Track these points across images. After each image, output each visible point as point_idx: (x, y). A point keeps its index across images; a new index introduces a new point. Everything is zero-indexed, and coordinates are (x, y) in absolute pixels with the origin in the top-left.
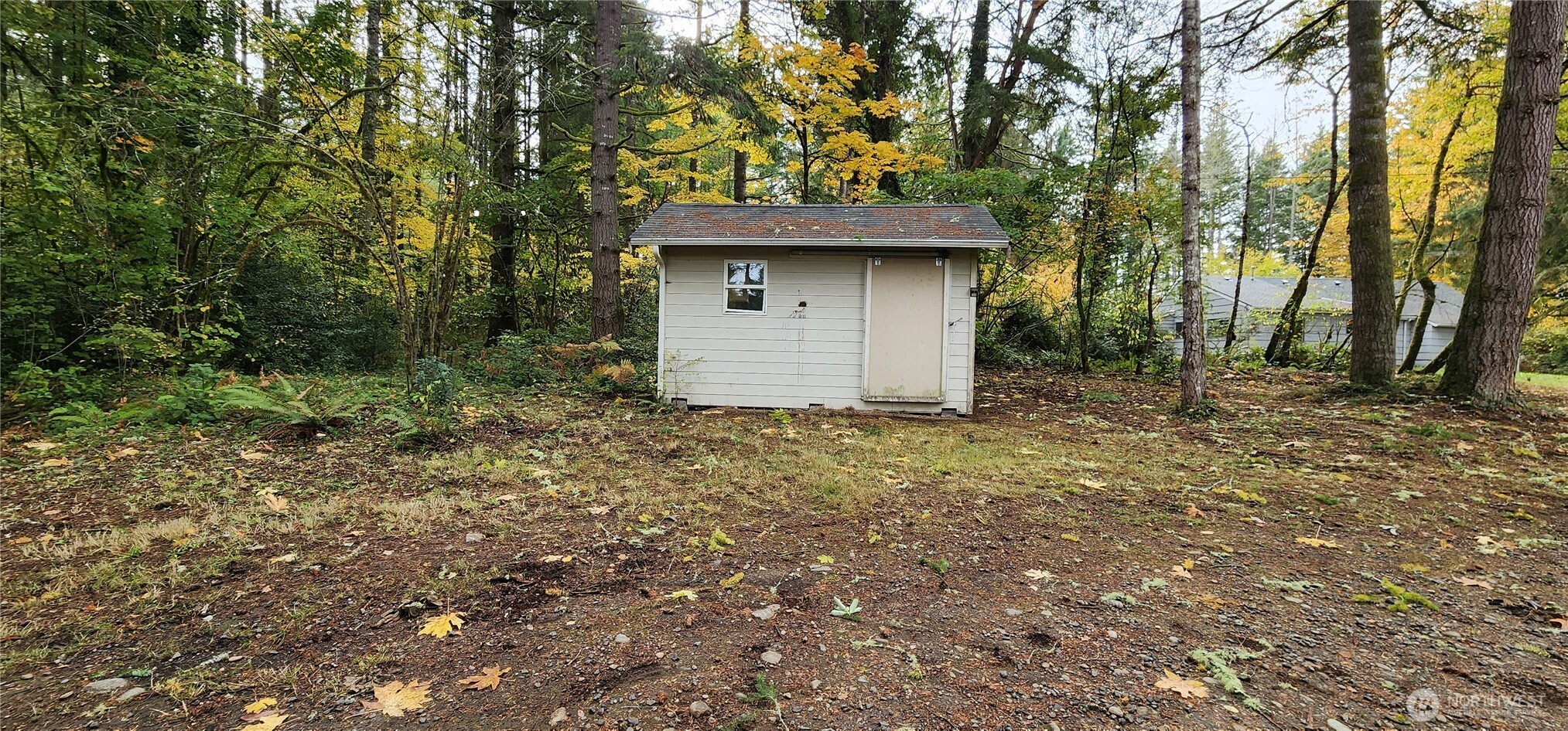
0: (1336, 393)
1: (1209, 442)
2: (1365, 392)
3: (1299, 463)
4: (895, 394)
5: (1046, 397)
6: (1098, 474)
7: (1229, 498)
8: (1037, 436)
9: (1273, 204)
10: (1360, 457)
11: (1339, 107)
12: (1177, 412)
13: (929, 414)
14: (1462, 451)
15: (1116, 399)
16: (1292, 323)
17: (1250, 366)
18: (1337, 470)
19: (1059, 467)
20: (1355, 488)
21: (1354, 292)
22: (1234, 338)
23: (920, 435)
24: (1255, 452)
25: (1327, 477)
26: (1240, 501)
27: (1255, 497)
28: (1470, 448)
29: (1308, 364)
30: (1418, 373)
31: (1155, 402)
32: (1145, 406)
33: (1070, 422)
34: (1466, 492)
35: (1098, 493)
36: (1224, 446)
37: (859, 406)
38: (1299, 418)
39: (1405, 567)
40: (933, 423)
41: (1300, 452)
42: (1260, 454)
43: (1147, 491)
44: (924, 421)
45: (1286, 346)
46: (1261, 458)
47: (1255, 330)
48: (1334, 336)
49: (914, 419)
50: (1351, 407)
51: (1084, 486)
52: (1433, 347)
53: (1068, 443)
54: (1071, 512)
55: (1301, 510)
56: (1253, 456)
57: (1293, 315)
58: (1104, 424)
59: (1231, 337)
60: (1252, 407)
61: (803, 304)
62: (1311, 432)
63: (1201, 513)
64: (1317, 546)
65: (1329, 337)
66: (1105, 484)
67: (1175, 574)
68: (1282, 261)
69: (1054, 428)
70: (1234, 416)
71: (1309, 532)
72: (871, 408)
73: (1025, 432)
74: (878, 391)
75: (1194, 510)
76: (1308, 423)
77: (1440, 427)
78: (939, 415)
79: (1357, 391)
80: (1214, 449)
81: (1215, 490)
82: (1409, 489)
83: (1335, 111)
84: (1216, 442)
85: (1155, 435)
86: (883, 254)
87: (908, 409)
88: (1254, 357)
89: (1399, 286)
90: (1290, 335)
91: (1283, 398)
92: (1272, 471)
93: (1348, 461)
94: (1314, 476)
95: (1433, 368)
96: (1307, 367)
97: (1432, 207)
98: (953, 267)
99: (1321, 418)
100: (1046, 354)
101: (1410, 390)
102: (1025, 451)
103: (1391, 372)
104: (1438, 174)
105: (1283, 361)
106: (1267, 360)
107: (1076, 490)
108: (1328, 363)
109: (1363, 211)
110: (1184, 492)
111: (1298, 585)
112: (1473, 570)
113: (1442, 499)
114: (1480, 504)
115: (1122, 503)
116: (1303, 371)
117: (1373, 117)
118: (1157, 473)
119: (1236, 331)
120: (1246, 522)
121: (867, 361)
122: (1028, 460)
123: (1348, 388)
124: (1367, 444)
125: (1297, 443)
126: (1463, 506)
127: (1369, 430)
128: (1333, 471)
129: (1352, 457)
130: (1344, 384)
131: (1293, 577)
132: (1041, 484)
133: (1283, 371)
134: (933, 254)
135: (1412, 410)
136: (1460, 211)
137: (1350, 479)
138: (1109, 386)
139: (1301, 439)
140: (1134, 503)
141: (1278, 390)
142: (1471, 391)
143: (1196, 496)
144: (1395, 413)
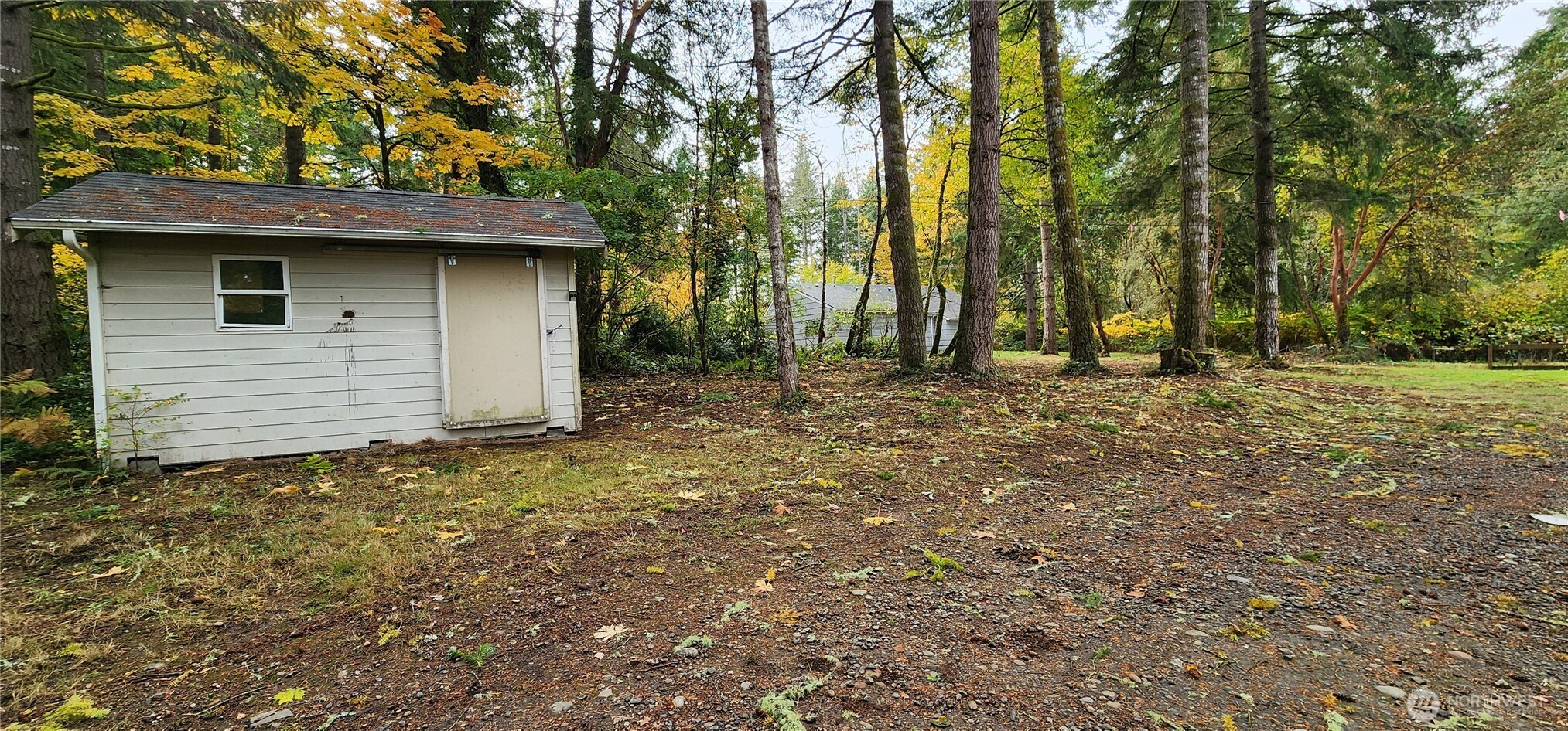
0: (892, 377)
1: (800, 431)
2: (910, 374)
3: (865, 442)
4: (488, 417)
5: (668, 403)
6: (697, 482)
7: (811, 489)
8: (647, 447)
9: (845, 227)
10: (907, 431)
11: (878, 147)
12: (778, 405)
13: (532, 437)
14: (969, 416)
15: (729, 398)
16: (862, 321)
17: (836, 358)
18: (892, 445)
19: (660, 481)
20: (904, 460)
21: (897, 293)
22: (824, 335)
23: (514, 463)
24: (834, 438)
25: (885, 453)
26: (821, 490)
27: (832, 483)
28: (973, 413)
29: (875, 354)
30: (941, 356)
31: (763, 397)
32: (754, 402)
33: (684, 427)
34: (973, 451)
35: (696, 504)
36: (813, 434)
37: (440, 437)
38: (867, 401)
39: (941, 531)
40: (534, 446)
41: (868, 432)
42: (839, 438)
43: (742, 493)
44: (523, 446)
45: (860, 340)
46: (839, 442)
47: (837, 328)
48: (889, 330)
49: (510, 445)
50: (901, 387)
51: (682, 500)
52: (948, 335)
53: (676, 451)
54: (664, 534)
55: (868, 489)
56: (833, 441)
57: (863, 313)
58: (716, 425)
59: (822, 335)
60: (835, 394)
61: (349, 314)
62: (876, 413)
63: (788, 510)
64: (878, 524)
65: (887, 331)
66: (703, 494)
67: (757, 590)
68: (854, 272)
69: (666, 436)
70: (821, 404)
71: (873, 511)
72: (458, 438)
73: (635, 444)
74: (465, 414)
75: (781, 508)
76: (873, 405)
77: (956, 398)
78: (545, 435)
79: (904, 373)
80: (804, 438)
81: (801, 482)
82: (939, 454)
83: (876, 149)
84: (807, 431)
85: (756, 431)
86: (459, 251)
87: (506, 433)
88: (837, 351)
89: (924, 291)
90: (862, 331)
91: (857, 383)
92: (846, 454)
93: (900, 435)
94: (877, 454)
95: (948, 352)
96: (874, 356)
97: (939, 231)
98: (546, 267)
99: (882, 399)
100: (672, 359)
101: (936, 371)
102: (630, 467)
103: (924, 357)
104: (940, 205)
105: (858, 353)
106: (848, 352)
107: (672, 506)
108: (887, 352)
109: (898, 228)
110: (775, 488)
111: (863, 574)
112: (983, 522)
113: (960, 459)
114: (982, 460)
115: (718, 513)
116: (872, 360)
117: (898, 152)
118: (753, 473)
119: (825, 330)
120: (825, 511)
121: (446, 381)
122: (629, 478)
123: (899, 372)
124: (912, 419)
125: (865, 424)
126: (972, 463)
127: (911, 406)
128: (890, 446)
129: (903, 432)
130: (896, 369)
131: (859, 565)
132: (637, 506)
133: (858, 360)
134: (522, 253)
135: (938, 386)
136: (955, 236)
137: (901, 452)
138: (724, 385)
139: (867, 420)
140: (728, 511)
141: (855, 377)
142: (970, 368)
143: (785, 491)
144: (928, 390)
